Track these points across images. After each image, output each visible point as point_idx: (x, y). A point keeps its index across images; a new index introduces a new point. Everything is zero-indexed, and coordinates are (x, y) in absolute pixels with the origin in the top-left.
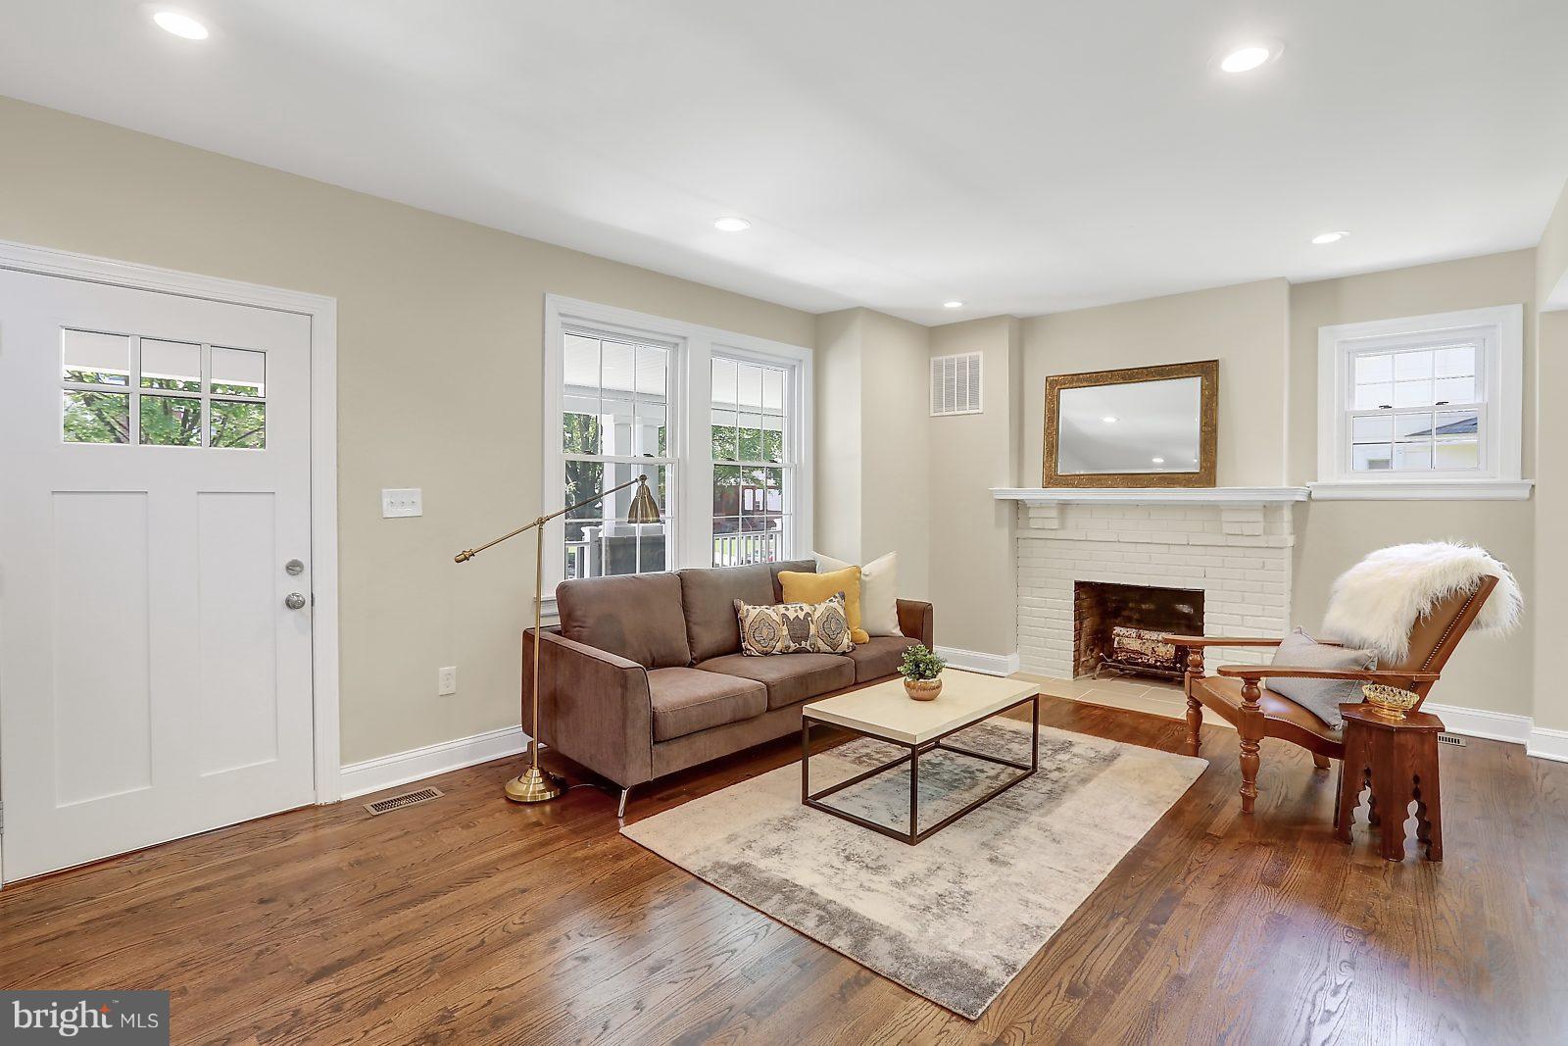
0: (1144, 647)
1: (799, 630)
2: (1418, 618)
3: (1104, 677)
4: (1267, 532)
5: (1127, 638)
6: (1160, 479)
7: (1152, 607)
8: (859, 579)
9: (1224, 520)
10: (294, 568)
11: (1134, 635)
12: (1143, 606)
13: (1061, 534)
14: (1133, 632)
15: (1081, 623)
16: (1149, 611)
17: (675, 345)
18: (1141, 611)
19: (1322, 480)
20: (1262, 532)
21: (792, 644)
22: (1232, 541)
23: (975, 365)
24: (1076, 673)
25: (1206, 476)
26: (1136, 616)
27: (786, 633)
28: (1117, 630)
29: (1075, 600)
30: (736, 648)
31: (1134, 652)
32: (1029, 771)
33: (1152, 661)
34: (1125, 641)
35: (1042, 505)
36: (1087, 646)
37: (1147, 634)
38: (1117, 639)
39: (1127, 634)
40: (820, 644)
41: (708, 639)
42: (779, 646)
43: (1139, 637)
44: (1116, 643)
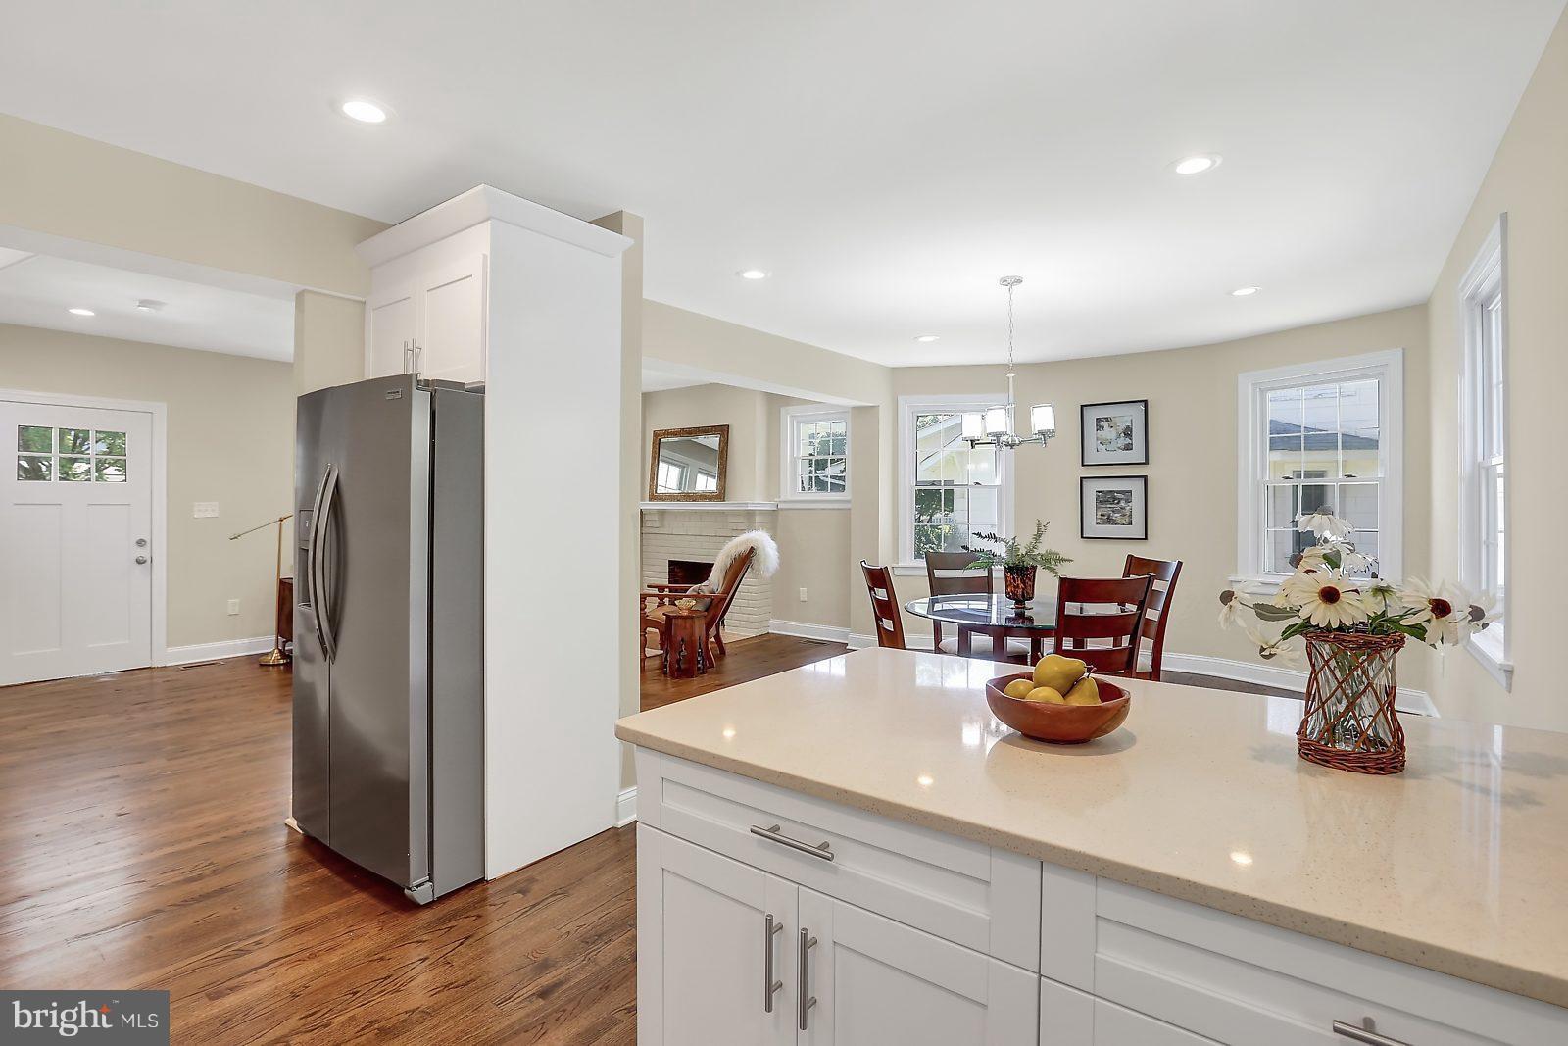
6: (700, 496)
9: (729, 521)
10: (141, 543)
13: (660, 531)
15: (673, 582)
19: (782, 498)
25: (721, 496)
29: (669, 571)
35: (650, 512)
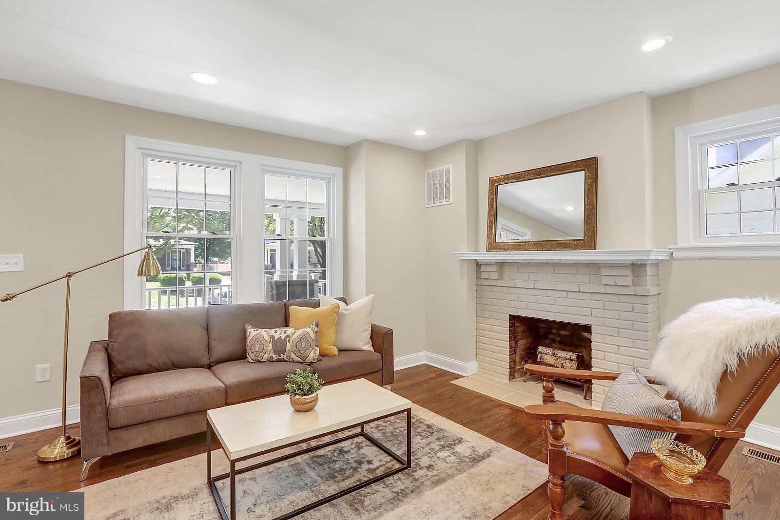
0: (557, 362)
1: (279, 346)
2: (725, 372)
3: (533, 381)
4: (635, 284)
5: (546, 355)
6: (558, 244)
7: (567, 333)
8: (337, 313)
9: (602, 274)
11: (551, 353)
12: (562, 332)
13: (500, 283)
14: (550, 351)
15: (516, 343)
16: (566, 336)
17: (234, 167)
18: (560, 336)
19: (681, 244)
20: (630, 284)
21: (274, 356)
22: (610, 290)
23: (448, 173)
24: (512, 376)
25: (590, 241)
26: (558, 339)
27: (270, 348)
28: (542, 348)
29: (510, 327)
30: (241, 356)
32: (405, 466)
34: (545, 357)
35: (488, 264)
36: (522, 358)
37: (559, 353)
38: (539, 355)
39: (546, 352)
40: (293, 356)
41: (220, 349)
42: (266, 356)
43: (554, 355)
44: (538, 358)
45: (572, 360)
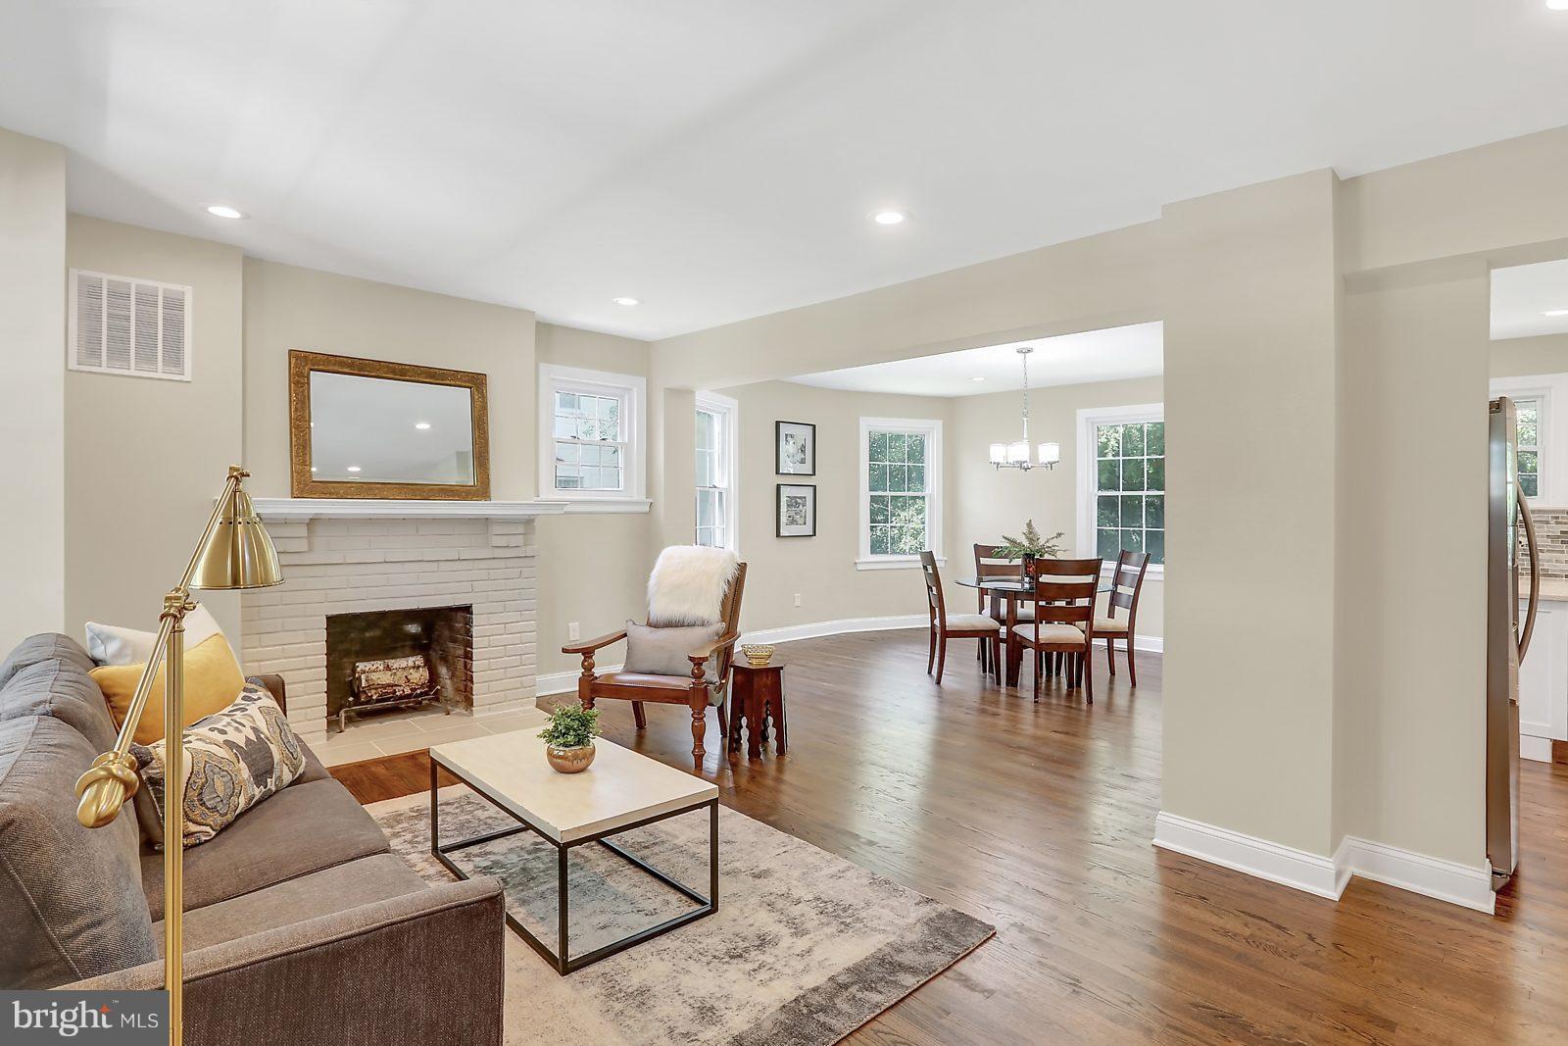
0: (396, 678)
4: (526, 543)
5: (375, 673)
9: (493, 533)
11: (381, 668)
13: (309, 559)
14: (379, 664)
19: (542, 496)
20: (522, 543)
22: (498, 553)
23: (175, 305)
28: (361, 666)
31: (385, 686)
33: (408, 691)
34: (374, 676)
35: (289, 521)
37: (395, 663)
38: (363, 676)
39: (373, 668)
43: (388, 668)
44: (363, 681)
45: (419, 667)
